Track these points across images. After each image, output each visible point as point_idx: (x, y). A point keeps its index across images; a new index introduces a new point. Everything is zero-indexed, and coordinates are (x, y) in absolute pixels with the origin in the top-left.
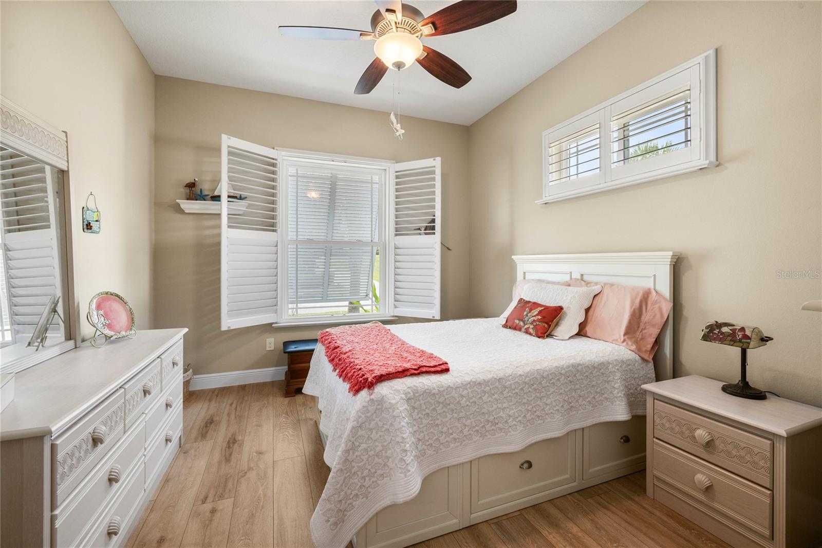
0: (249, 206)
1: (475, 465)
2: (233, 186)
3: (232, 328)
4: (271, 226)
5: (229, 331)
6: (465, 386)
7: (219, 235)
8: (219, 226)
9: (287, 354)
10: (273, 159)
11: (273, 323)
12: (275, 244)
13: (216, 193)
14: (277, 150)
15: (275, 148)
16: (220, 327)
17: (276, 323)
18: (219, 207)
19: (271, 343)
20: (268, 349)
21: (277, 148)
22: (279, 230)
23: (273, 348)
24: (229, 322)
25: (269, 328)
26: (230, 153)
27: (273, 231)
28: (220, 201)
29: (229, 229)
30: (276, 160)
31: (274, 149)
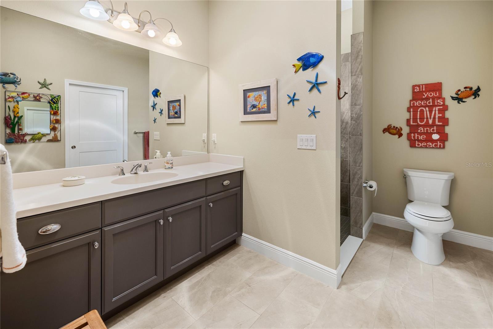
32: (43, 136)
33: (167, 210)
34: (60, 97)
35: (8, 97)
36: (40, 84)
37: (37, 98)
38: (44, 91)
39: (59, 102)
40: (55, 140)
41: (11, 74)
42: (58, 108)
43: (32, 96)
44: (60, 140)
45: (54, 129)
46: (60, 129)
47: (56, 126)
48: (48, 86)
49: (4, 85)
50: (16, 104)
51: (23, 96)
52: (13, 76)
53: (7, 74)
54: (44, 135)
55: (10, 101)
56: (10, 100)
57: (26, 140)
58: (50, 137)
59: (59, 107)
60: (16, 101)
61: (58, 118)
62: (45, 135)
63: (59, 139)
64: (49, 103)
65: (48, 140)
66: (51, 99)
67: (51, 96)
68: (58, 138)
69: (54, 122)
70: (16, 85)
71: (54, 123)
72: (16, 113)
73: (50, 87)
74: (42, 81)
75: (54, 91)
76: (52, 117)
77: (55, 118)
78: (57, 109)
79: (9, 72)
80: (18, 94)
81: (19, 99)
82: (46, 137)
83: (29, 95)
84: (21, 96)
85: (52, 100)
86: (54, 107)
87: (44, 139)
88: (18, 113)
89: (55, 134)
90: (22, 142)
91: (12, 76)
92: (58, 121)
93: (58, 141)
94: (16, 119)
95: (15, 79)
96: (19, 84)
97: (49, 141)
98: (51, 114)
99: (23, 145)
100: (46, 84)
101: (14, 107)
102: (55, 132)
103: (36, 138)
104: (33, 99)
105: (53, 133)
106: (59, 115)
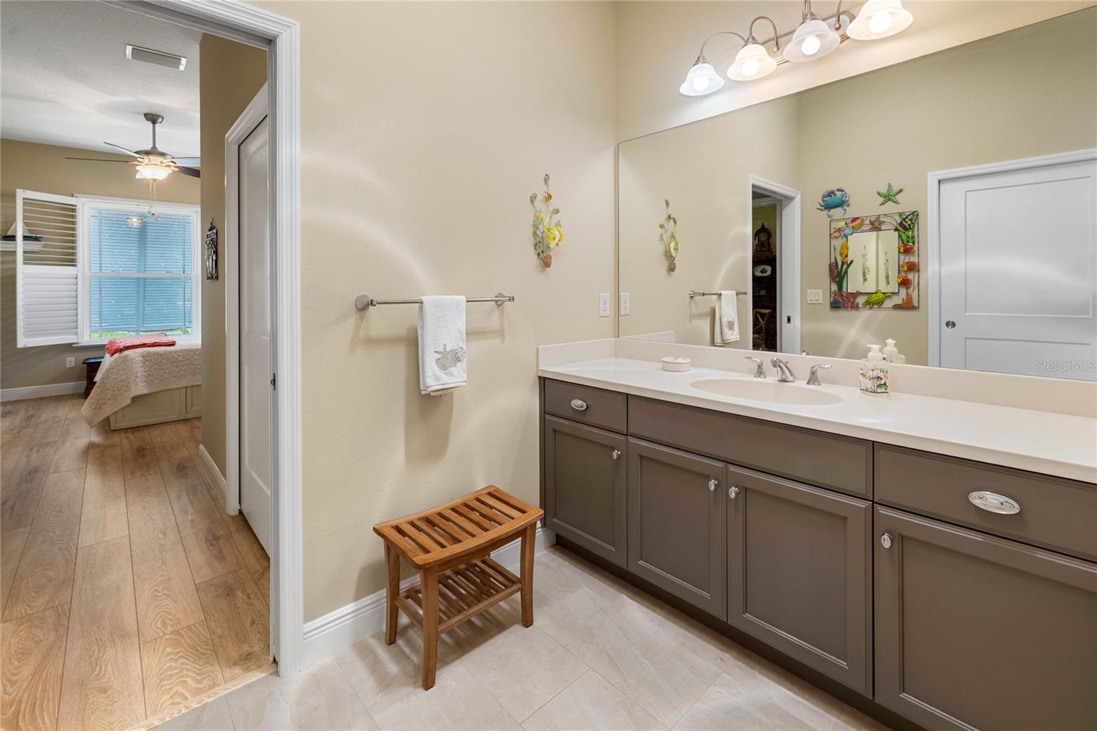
0: (44, 246)
1: (189, 390)
2: (29, 230)
3: (28, 346)
4: (70, 260)
5: (26, 350)
6: (182, 351)
7: (15, 269)
8: (15, 262)
9: (85, 365)
10: (73, 205)
11: (73, 344)
12: (75, 276)
13: (9, 233)
14: (76, 197)
15: (75, 195)
16: (16, 344)
17: (77, 343)
18: (14, 246)
19: (71, 361)
20: (68, 366)
21: (78, 195)
22: (79, 265)
23: (73, 365)
24: (23, 341)
25: (69, 348)
26: (24, 203)
27: (73, 265)
28: (15, 240)
29: (25, 266)
30: (75, 206)
31: (73, 196)
32: (886, 297)
33: (733, 468)
34: (918, 215)
35: (834, 230)
36: (881, 196)
37: (876, 226)
38: (890, 207)
39: (916, 224)
40: (907, 306)
41: (838, 190)
42: (913, 237)
43: (867, 222)
44: (917, 306)
45: (905, 283)
46: (919, 284)
47: (910, 276)
48: (894, 196)
49: (829, 211)
50: (844, 239)
51: (854, 224)
52: (840, 192)
53: (833, 192)
54: (887, 295)
55: (836, 238)
56: (836, 234)
57: (858, 303)
58: (898, 300)
59: (916, 237)
60: (844, 235)
61: (914, 259)
62: (889, 296)
63: (916, 304)
64: (896, 230)
65: (894, 306)
66: (899, 221)
67: (900, 215)
68: (912, 302)
69: (906, 268)
70: (845, 207)
71: (905, 271)
72: (844, 256)
73: (898, 197)
74: (884, 191)
75: (905, 205)
76: (902, 257)
77: (907, 260)
78: (910, 240)
79: (835, 189)
80: (846, 224)
81: (847, 231)
82: (891, 298)
83: (863, 221)
84: (851, 225)
85: (901, 224)
86: (904, 237)
87: (889, 303)
88: (847, 256)
89: (907, 294)
90: (852, 307)
91: (839, 194)
92: (912, 267)
93: (913, 308)
94: (845, 267)
95: (844, 199)
96: (848, 206)
97: (897, 307)
98: (899, 252)
99: (854, 312)
100: (892, 194)
101: (842, 248)
102: (908, 289)
103: (875, 302)
104: (868, 228)
105: (903, 291)
106: (917, 253)
